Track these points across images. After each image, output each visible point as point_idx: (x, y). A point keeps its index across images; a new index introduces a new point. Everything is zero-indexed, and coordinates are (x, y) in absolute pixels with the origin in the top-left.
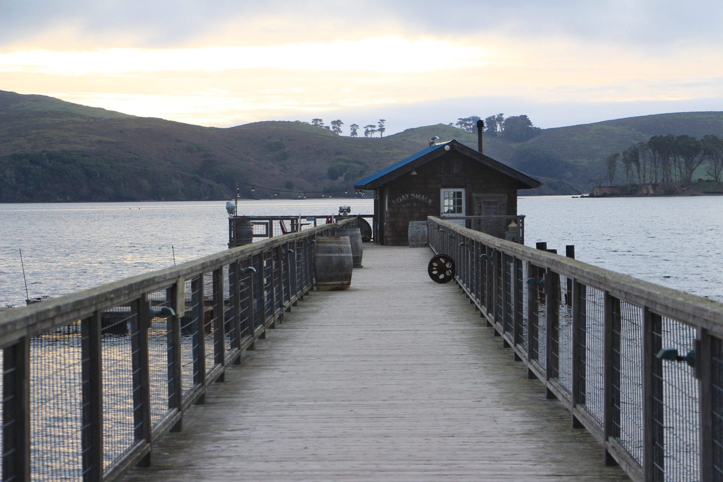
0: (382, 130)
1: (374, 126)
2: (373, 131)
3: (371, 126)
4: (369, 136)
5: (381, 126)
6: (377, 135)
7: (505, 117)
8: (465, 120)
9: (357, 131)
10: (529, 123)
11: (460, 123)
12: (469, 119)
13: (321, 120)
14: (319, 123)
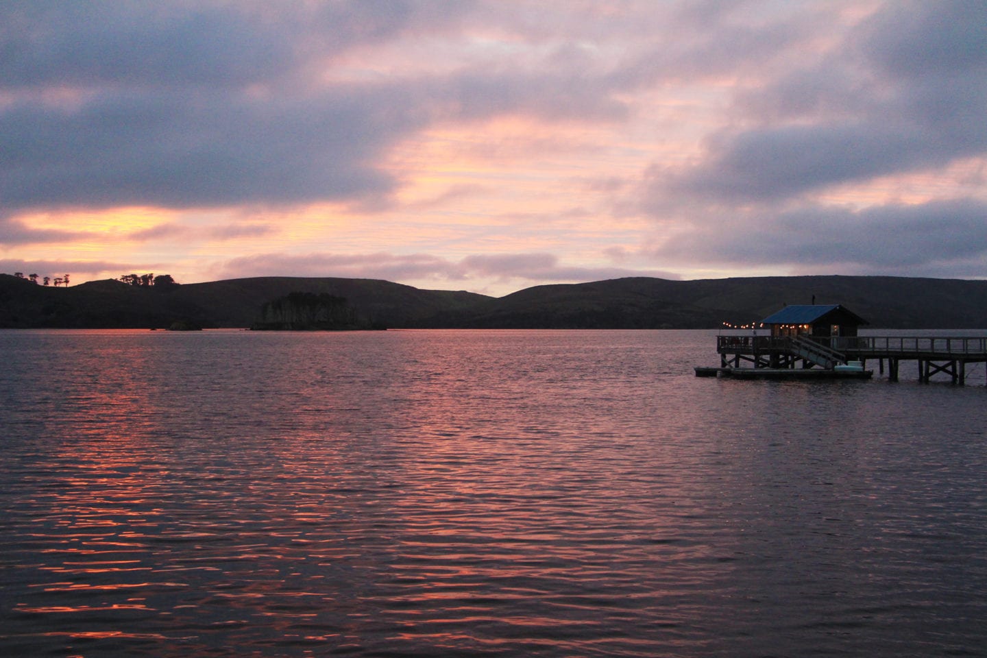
0: (67, 282)
1: (61, 279)
2: (60, 282)
3: (59, 279)
4: (58, 286)
5: (66, 279)
6: (63, 285)
7: (155, 276)
8: (127, 277)
9: (49, 282)
10: (172, 280)
11: (123, 279)
12: (129, 277)
13: (21, 274)
14: (20, 276)
